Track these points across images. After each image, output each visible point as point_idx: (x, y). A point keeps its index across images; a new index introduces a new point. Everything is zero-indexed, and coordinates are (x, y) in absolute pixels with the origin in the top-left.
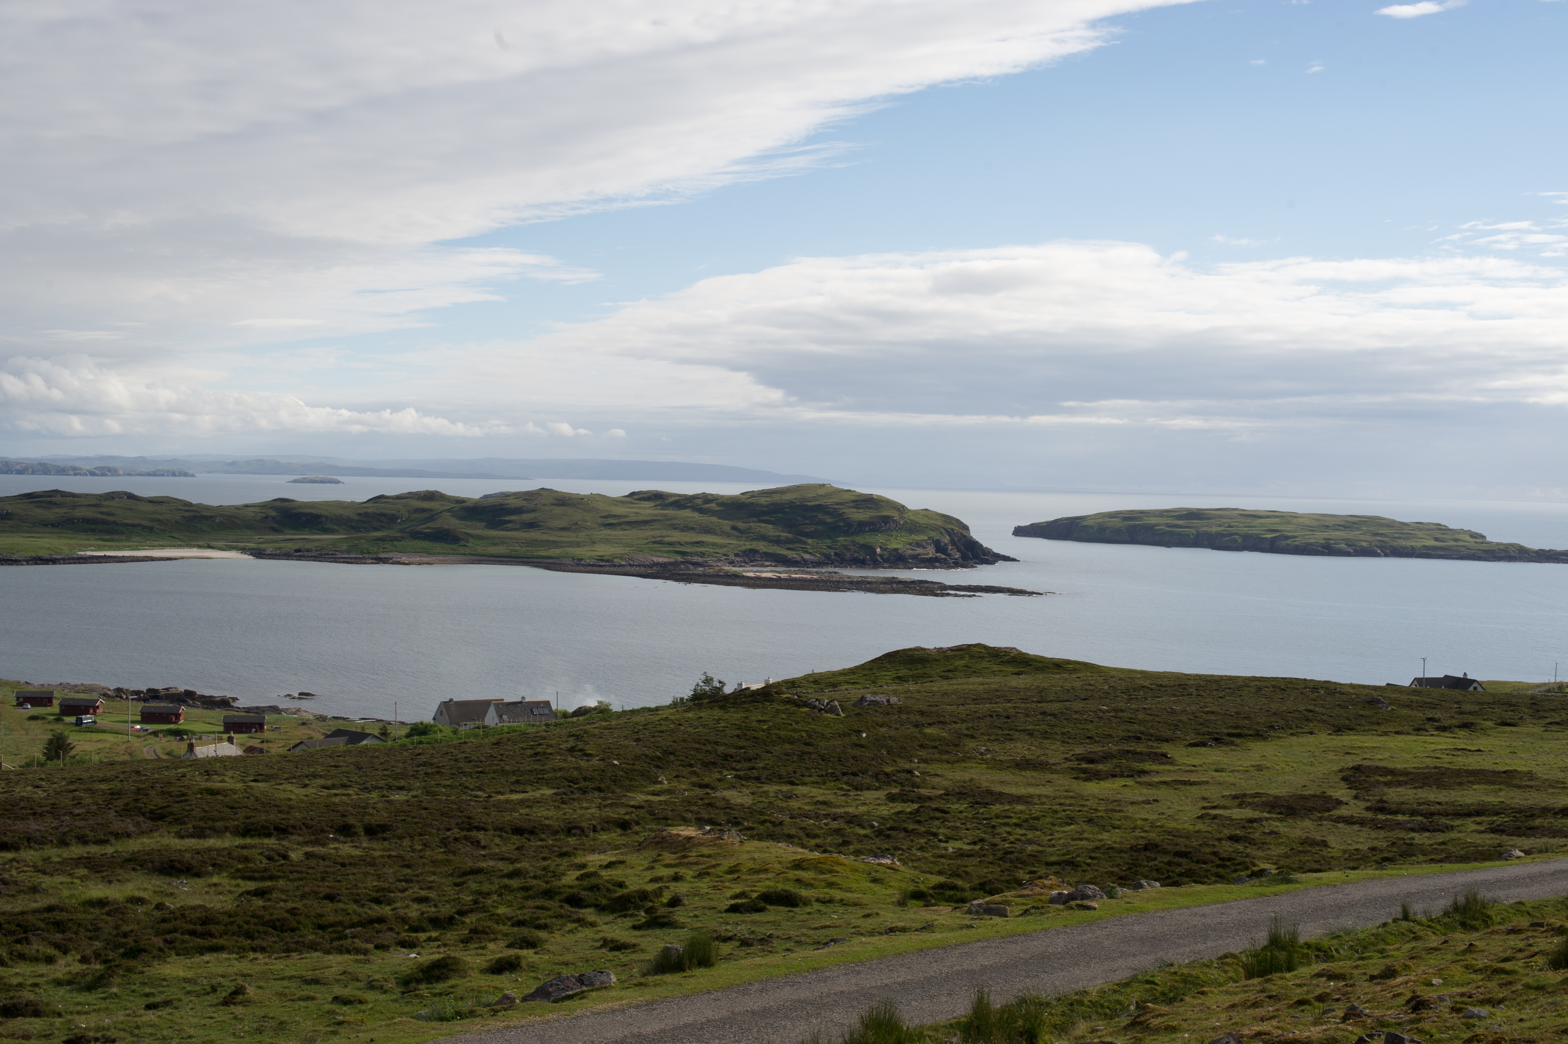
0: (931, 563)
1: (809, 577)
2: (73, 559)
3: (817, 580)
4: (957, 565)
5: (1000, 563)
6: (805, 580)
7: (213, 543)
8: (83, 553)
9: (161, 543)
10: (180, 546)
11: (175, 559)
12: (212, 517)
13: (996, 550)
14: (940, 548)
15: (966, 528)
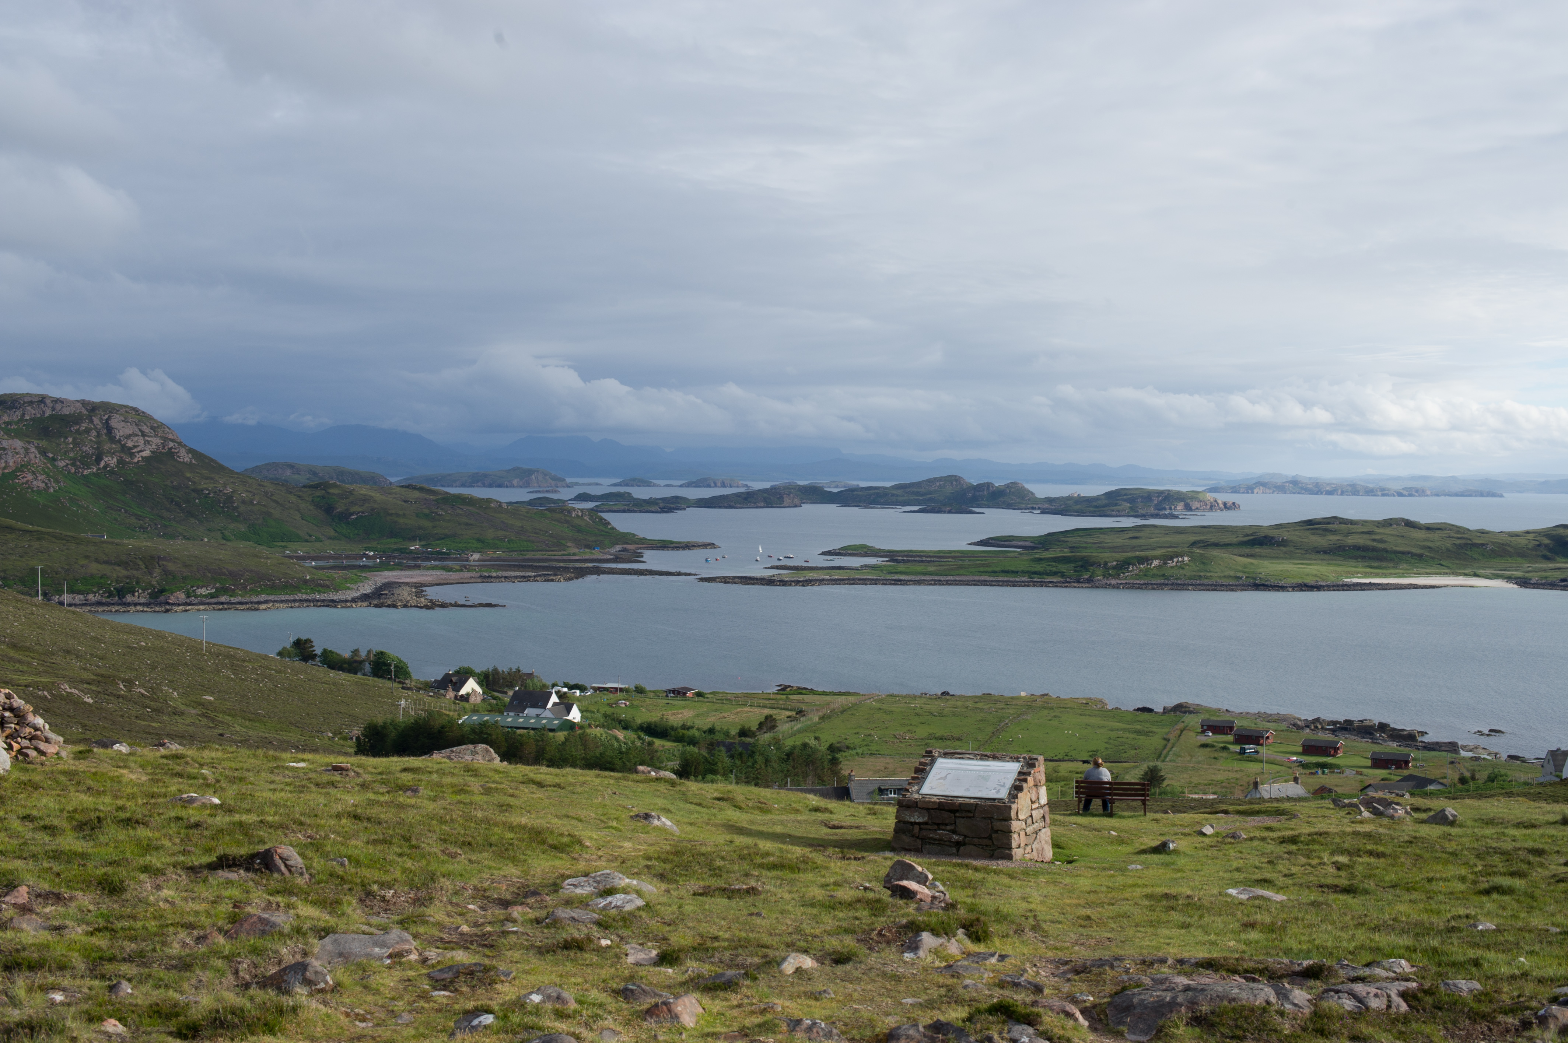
2: (1338, 586)
7: (1482, 572)
8: (1349, 580)
9: (1427, 571)
10: (1446, 574)
11: (1439, 587)
12: (1483, 545)
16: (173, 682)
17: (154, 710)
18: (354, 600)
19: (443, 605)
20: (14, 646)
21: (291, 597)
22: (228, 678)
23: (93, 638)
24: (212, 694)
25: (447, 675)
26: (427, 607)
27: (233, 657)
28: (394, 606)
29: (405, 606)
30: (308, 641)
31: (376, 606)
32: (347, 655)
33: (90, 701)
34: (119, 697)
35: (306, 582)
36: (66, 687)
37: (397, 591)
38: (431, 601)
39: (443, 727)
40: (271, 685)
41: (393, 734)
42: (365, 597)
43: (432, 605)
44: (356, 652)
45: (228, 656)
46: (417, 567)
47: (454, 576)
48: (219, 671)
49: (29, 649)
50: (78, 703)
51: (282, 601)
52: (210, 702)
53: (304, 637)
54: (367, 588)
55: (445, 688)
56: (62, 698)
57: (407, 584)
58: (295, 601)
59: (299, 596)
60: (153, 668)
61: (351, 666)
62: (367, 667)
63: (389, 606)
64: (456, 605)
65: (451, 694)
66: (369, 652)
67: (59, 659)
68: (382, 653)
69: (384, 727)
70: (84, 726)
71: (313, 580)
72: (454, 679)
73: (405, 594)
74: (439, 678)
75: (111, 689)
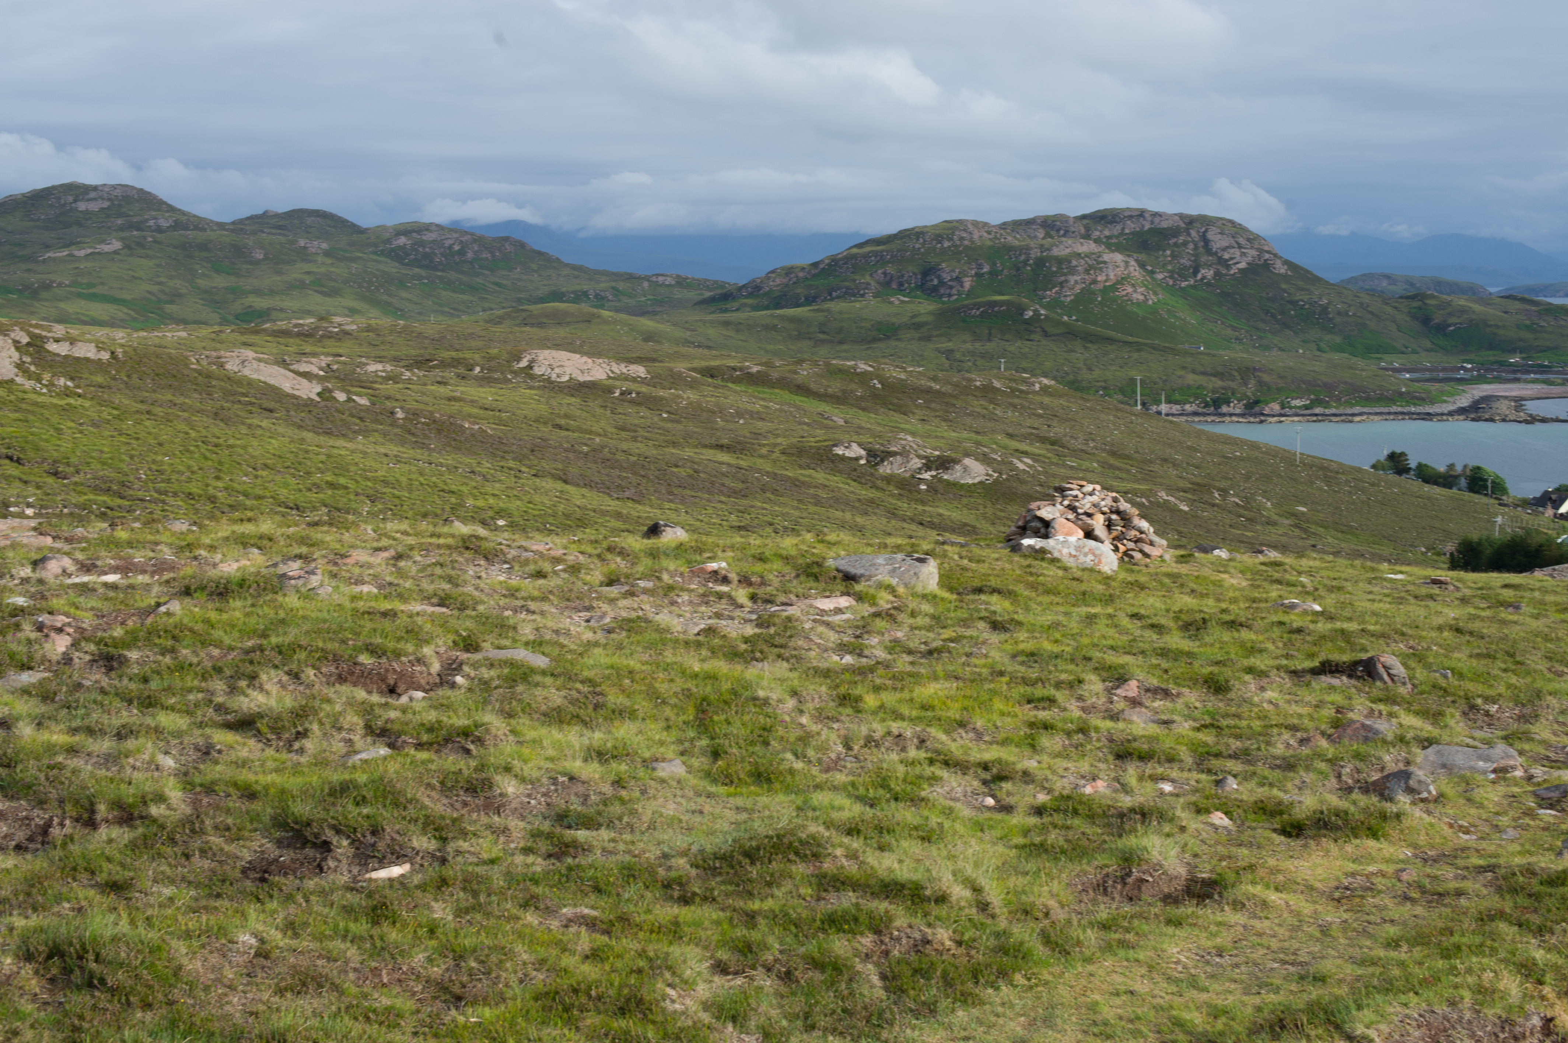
16: (1265, 492)
17: (1248, 519)
18: (1451, 414)
19: (1544, 420)
20: (1113, 454)
21: (1386, 410)
22: (1321, 489)
23: (1190, 448)
24: (1305, 504)
25: (1546, 492)
26: (1527, 422)
27: (1327, 469)
28: (1491, 420)
29: (1504, 420)
30: (1403, 454)
31: (1473, 420)
32: (1442, 469)
33: (1186, 508)
34: (1214, 505)
35: (1401, 394)
36: (1163, 495)
37: (1495, 405)
38: (1531, 415)
39: (1541, 546)
40: (1364, 498)
41: (1488, 551)
42: (1462, 411)
43: (1532, 420)
44: (1451, 466)
45: (1322, 468)
46: (1517, 380)
47: (1556, 390)
48: (1312, 483)
49: (1128, 457)
50: (1174, 510)
51: (1376, 414)
52: (1303, 513)
53: (1398, 451)
54: (1464, 401)
55: (1544, 506)
56: (1159, 505)
57: (1506, 398)
58: (1389, 413)
59: (1394, 409)
60: (1247, 477)
61: (1446, 480)
62: (1463, 482)
63: (1486, 420)
64: (1558, 420)
65: (1550, 512)
66: (1465, 466)
67: (1156, 467)
68: (1479, 468)
69: (1480, 543)
70: (1180, 533)
71: (1408, 393)
72: (1554, 497)
73: (1504, 407)
74: (1538, 495)
75: (1206, 497)
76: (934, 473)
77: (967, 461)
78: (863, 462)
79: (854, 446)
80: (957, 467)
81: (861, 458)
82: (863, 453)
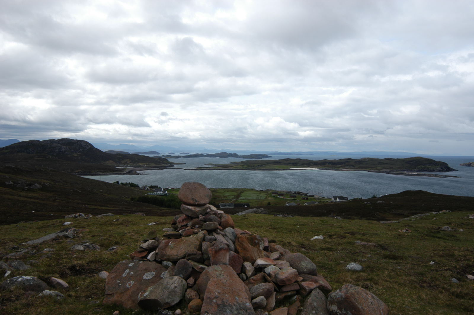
0: (440, 171)
1: (415, 174)
2: (289, 169)
3: (416, 174)
4: (445, 172)
5: (455, 171)
6: (414, 174)
7: (313, 167)
8: (291, 168)
9: (303, 167)
10: (307, 167)
13: (454, 169)
14: (442, 168)
15: (448, 165)
16: (95, 188)
17: (92, 193)
18: (125, 173)
22: (105, 187)
26: (137, 174)
27: (106, 183)
29: (134, 174)
30: (118, 181)
31: (129, 174)
32: (125, 183)
34: (85, 191)
35: (116, 170)
36: (76, 189)
42: (127, 173)
44: (127, 183)
50: (78, 192)
51: (112, 174)
54: (127, 171)
56: (75, 191)
60: (91, 185)
62: (129, 185)
63: (131, 174)
67: (74, 184)
68: (132, 183)
72: (145, 187)
73: (134, 172)
75: (84, 189)
76: (28, 187)
77: (36, 184)
78: (13, 185)
79: (11, 182)
80: (34, 185)
81: (12, 184)
82: (13, 183)
